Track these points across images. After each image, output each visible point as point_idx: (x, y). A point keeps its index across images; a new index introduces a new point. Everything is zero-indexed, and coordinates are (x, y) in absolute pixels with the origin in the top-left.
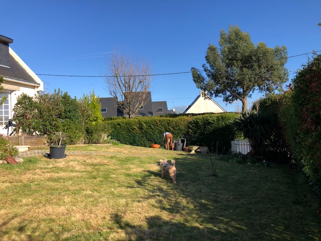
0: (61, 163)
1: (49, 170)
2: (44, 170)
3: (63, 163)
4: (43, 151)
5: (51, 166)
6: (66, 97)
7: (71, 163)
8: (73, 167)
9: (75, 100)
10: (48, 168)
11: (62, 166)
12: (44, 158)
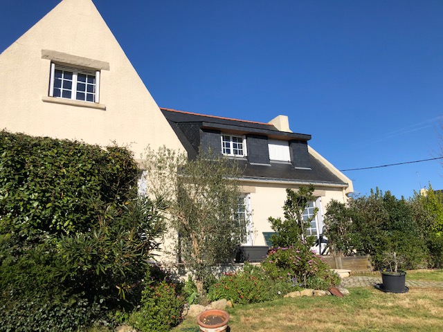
0: (404, 300)
1: (390, 311)
2: (383, 311)
3: (408, 300)
4: (370, 278)
5: (390, 304)
6: (388, 199)
7: (420, 302)
8: (425, 308)
9: (403, 200)
10: (387, 308)
11: (407, 306)
12: (376, 290)
